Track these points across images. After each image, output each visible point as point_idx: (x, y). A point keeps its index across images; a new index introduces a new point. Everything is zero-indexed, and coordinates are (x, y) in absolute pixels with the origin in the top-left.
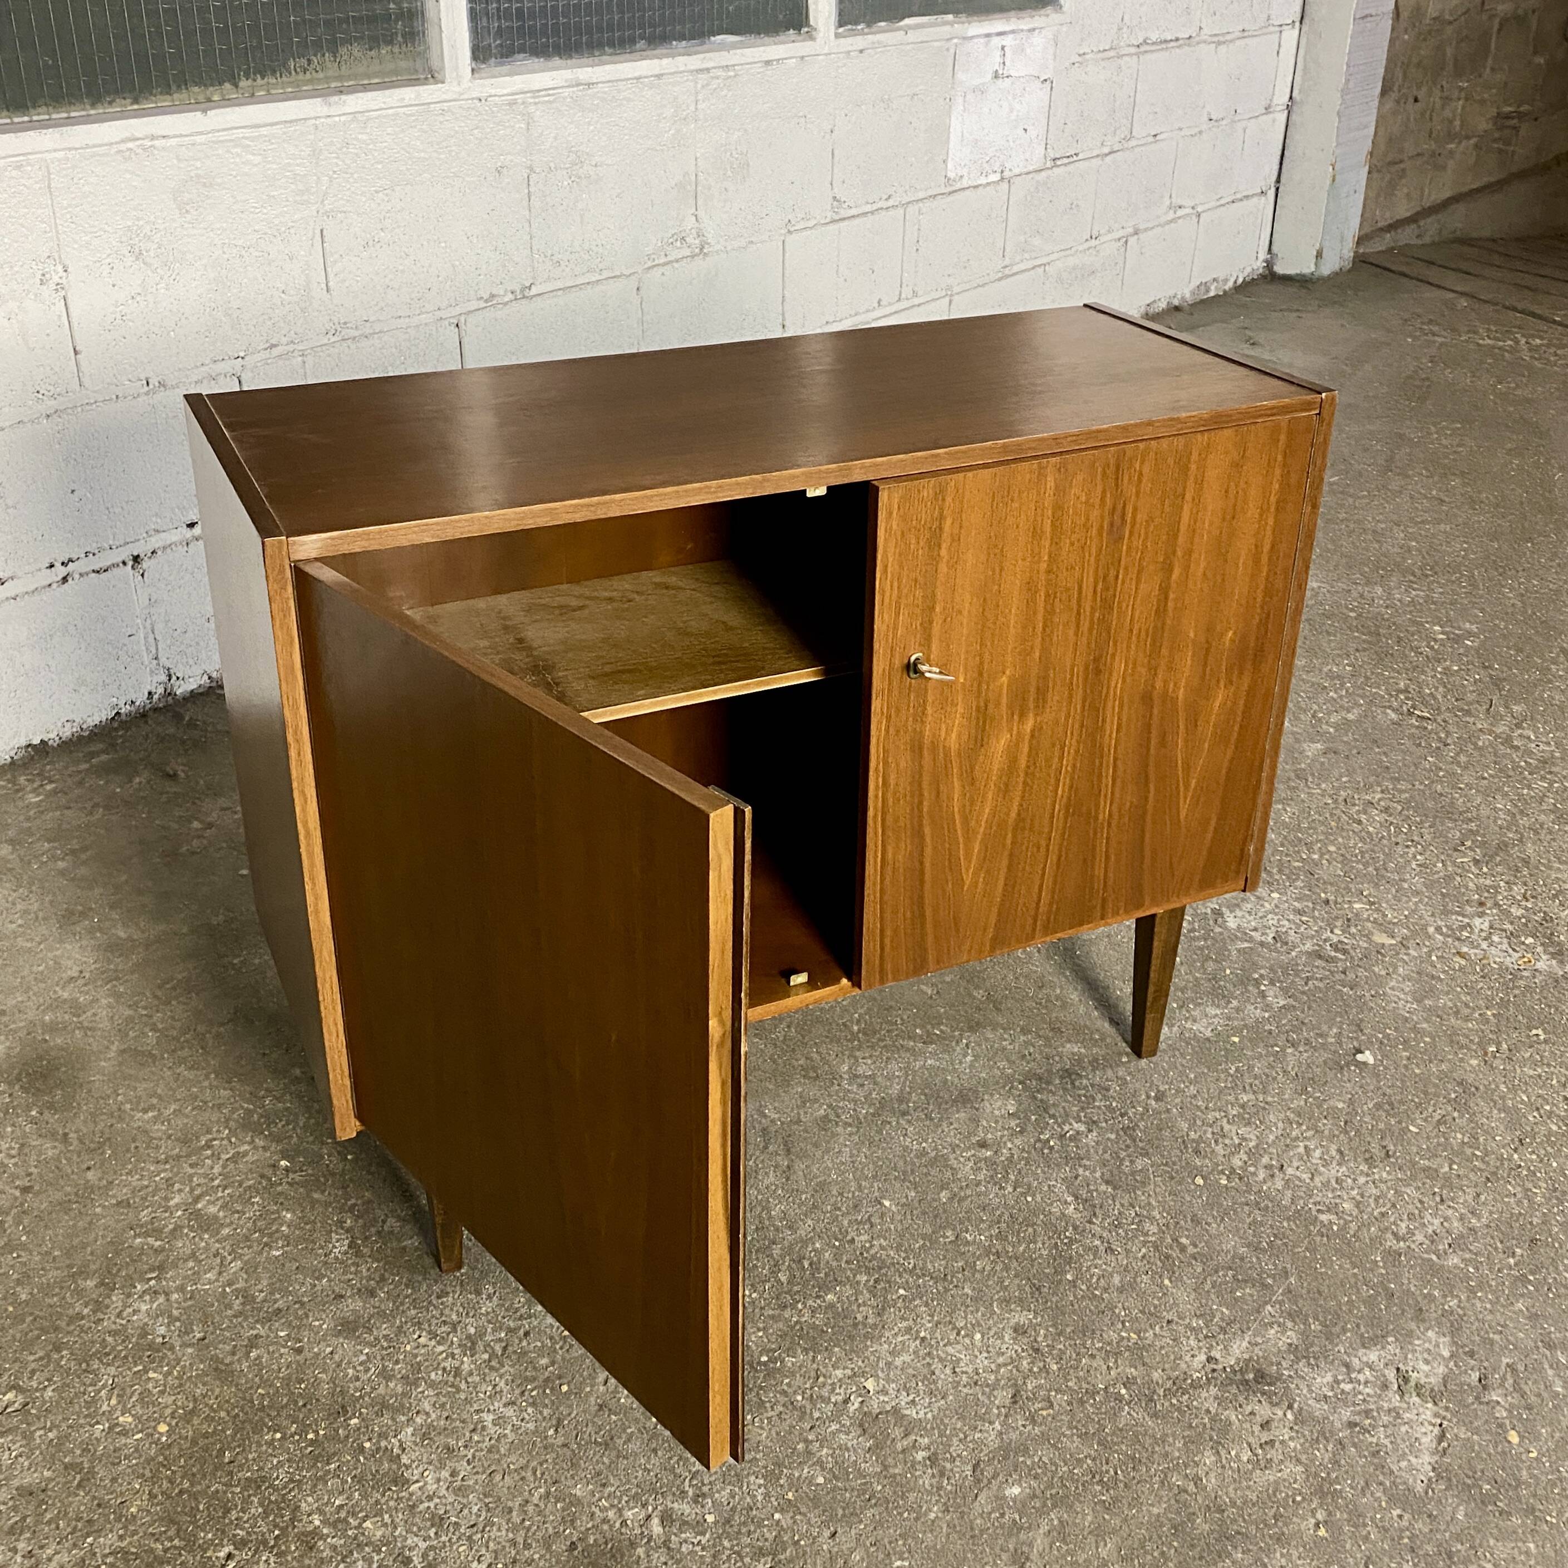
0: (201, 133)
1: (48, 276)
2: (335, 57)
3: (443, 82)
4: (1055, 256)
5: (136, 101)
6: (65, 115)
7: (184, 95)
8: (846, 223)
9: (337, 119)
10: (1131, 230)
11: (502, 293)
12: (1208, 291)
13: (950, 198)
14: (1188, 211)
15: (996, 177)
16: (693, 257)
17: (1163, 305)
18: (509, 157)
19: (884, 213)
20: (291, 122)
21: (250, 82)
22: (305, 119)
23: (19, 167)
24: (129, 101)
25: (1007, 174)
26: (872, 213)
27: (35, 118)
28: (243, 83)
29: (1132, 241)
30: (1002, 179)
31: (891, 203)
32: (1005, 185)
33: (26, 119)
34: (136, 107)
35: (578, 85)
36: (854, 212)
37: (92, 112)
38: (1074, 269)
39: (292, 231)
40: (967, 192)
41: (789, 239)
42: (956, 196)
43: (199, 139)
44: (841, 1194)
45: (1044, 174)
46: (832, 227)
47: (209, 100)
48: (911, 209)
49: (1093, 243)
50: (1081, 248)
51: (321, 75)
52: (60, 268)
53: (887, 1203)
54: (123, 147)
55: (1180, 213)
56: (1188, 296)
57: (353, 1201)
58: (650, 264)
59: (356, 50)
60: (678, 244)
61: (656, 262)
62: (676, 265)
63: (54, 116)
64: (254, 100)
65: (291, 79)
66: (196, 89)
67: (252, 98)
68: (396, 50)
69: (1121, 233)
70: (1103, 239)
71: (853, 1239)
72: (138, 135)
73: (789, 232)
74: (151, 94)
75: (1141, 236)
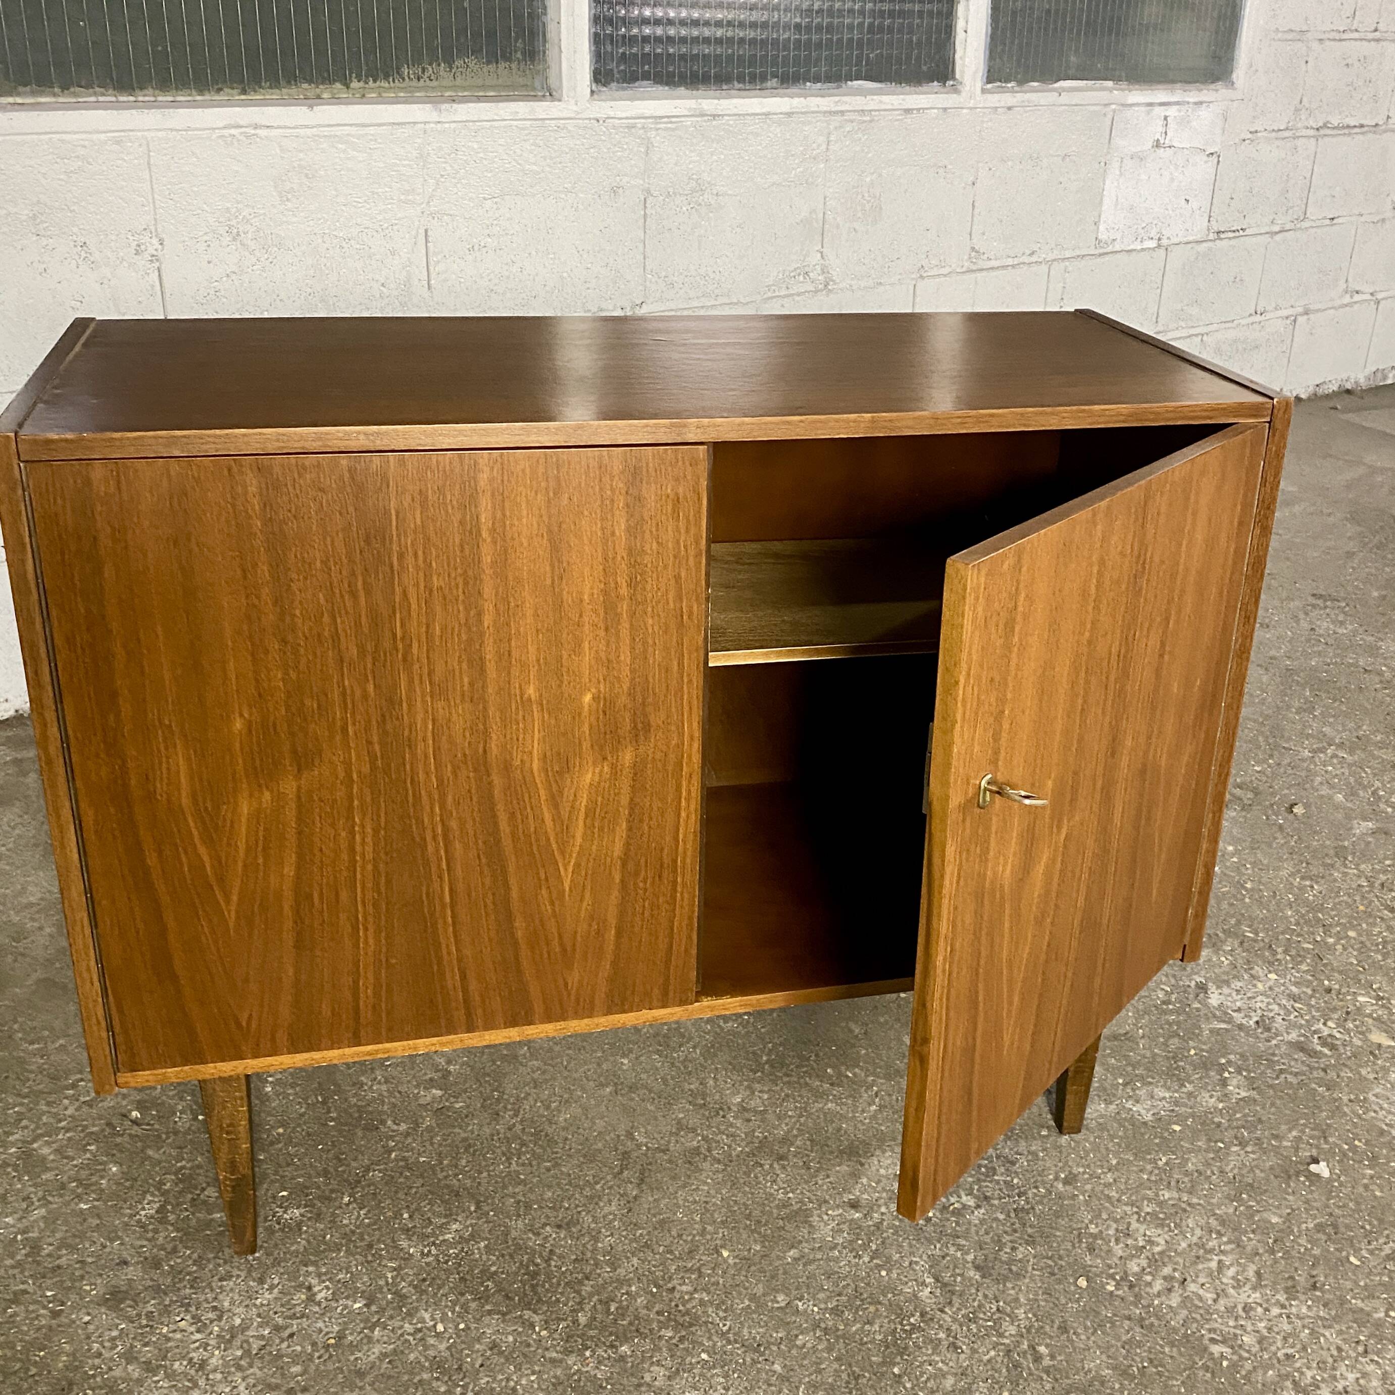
0: (307, 127)
1: (143, 247)
2: (451, 68)
3: (560, 100)
4: (1215, 327)
5: (244, 92)
6: (171, 99)
7: (293, 91)
8: (984, 273)
9: (447, 125)
10: (1300, 310)
11: (611, 308)
12: (1385, 378)
13: (1099, 260)
14: (1368, 297)
15: (1152, 244)
16: (816, 291)
17: (1335, 387)
18: (626, 179)
19: (1026, 268)
20: (398, 124)
21: (361, 84)
22: (415, 123)
23: (118, 143)
24: (235, 91)
25: (1164, 242)
26: (1013, 266)
27: (141, 99)
28: (355, 84)
29: (1301, 320)
30: (1159, 246)
31: (1034, 259)
32: (1162, 252)
33: (132, 98)
34: (243, 97)
35: (702, 115)
36: (994, 263)
37: (199, 98)
38: (1235, 341)
39: (395, 228)
40: (1118, 256)
41: (921, 284)
42: (1107, 258)
43: (302, 132)
44: (680, 1236)
45: (1205, 245)
46: (966, 277)
47: (319, 97)
48: (1057, 268)
49: (1258, 318)
50: (1243, 322)
51: (434, 83)
52: (155, 241)
53: (725, 1254)
54: (226, 132)
55: (1357, 298)
56: (1362, 381)
58: (770, 294)
59: (472, 62)
60: (801, 278)
61: (777, 294)
62: (797, 298)
63: (160, 98)
64: (364, 100)
65: (402, 85)
66: (305, 86)
67: (363, 98)
68: (514, 65)
69: (1290, 312)
70: (1269, 315)
71: (674, 1288)
72: (242, 123)
73: (921, 277)
74: (260, 87)
75: (1311, 316)
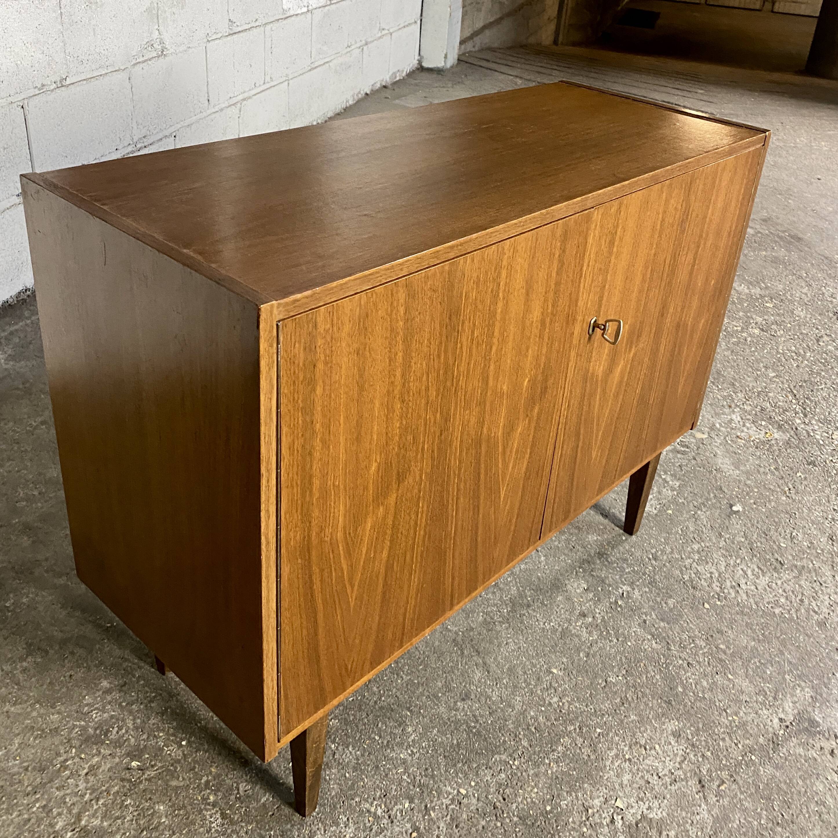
4: (332, 57)
8: (236, 36)
10: (364, 42)
11: (49, 83)
12: (396, 77)
13: (285, 22)
14: (386, 32)
15: (305, 10)
16: (158, 57)
17: (378, 86)
19: (254, 29)
25: (310, 8)
26: (249, 29)
29: (365, 48)
30: (308, 11)
31: (257, 24)
32: (309, 14)
36: (240, 29)
38: (341, 64)
40: (293, 18)
41: (209, 45)
42: (289, 20)
44: (525, 673)
45: (327, 8)
46: (229, 38)
48: (268, 27)
49: (349, 49)
50: (344, 52)
53: (555, 671)
55: (384, 32)
56: (388, 80)
57: (205, 779)
58: (134, 62)
60: (150, 49)
61: (138, 61)
62: (149, 62)
69: (358, 45)
70: (353, 47)
71: (550, 703)
73: (208, 41)
75: (370, 45)
